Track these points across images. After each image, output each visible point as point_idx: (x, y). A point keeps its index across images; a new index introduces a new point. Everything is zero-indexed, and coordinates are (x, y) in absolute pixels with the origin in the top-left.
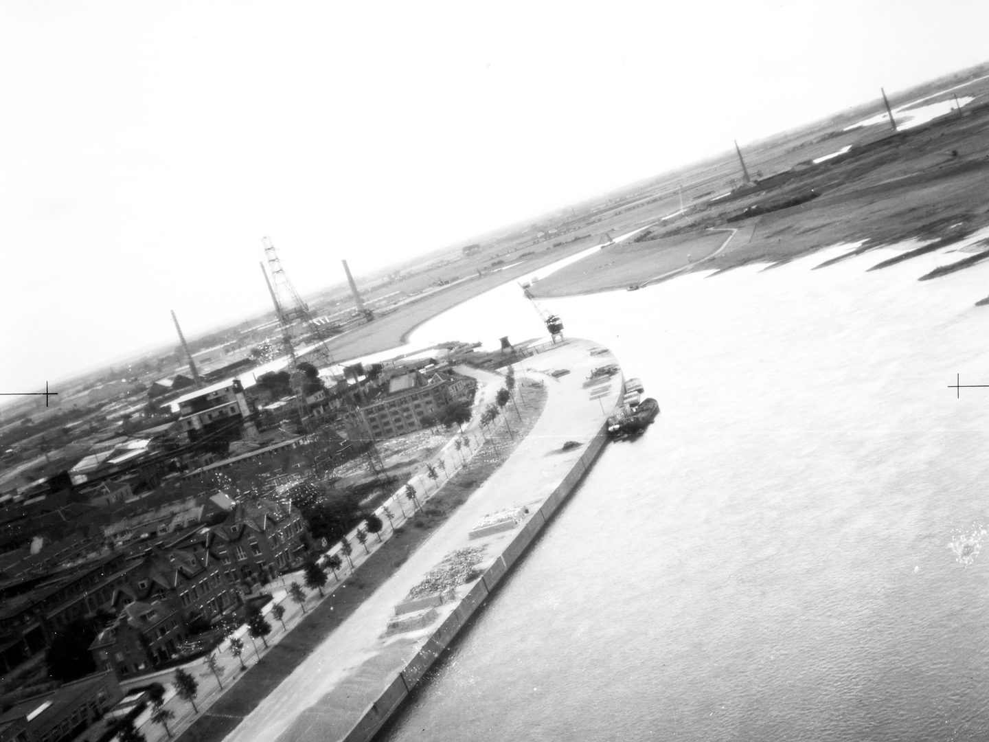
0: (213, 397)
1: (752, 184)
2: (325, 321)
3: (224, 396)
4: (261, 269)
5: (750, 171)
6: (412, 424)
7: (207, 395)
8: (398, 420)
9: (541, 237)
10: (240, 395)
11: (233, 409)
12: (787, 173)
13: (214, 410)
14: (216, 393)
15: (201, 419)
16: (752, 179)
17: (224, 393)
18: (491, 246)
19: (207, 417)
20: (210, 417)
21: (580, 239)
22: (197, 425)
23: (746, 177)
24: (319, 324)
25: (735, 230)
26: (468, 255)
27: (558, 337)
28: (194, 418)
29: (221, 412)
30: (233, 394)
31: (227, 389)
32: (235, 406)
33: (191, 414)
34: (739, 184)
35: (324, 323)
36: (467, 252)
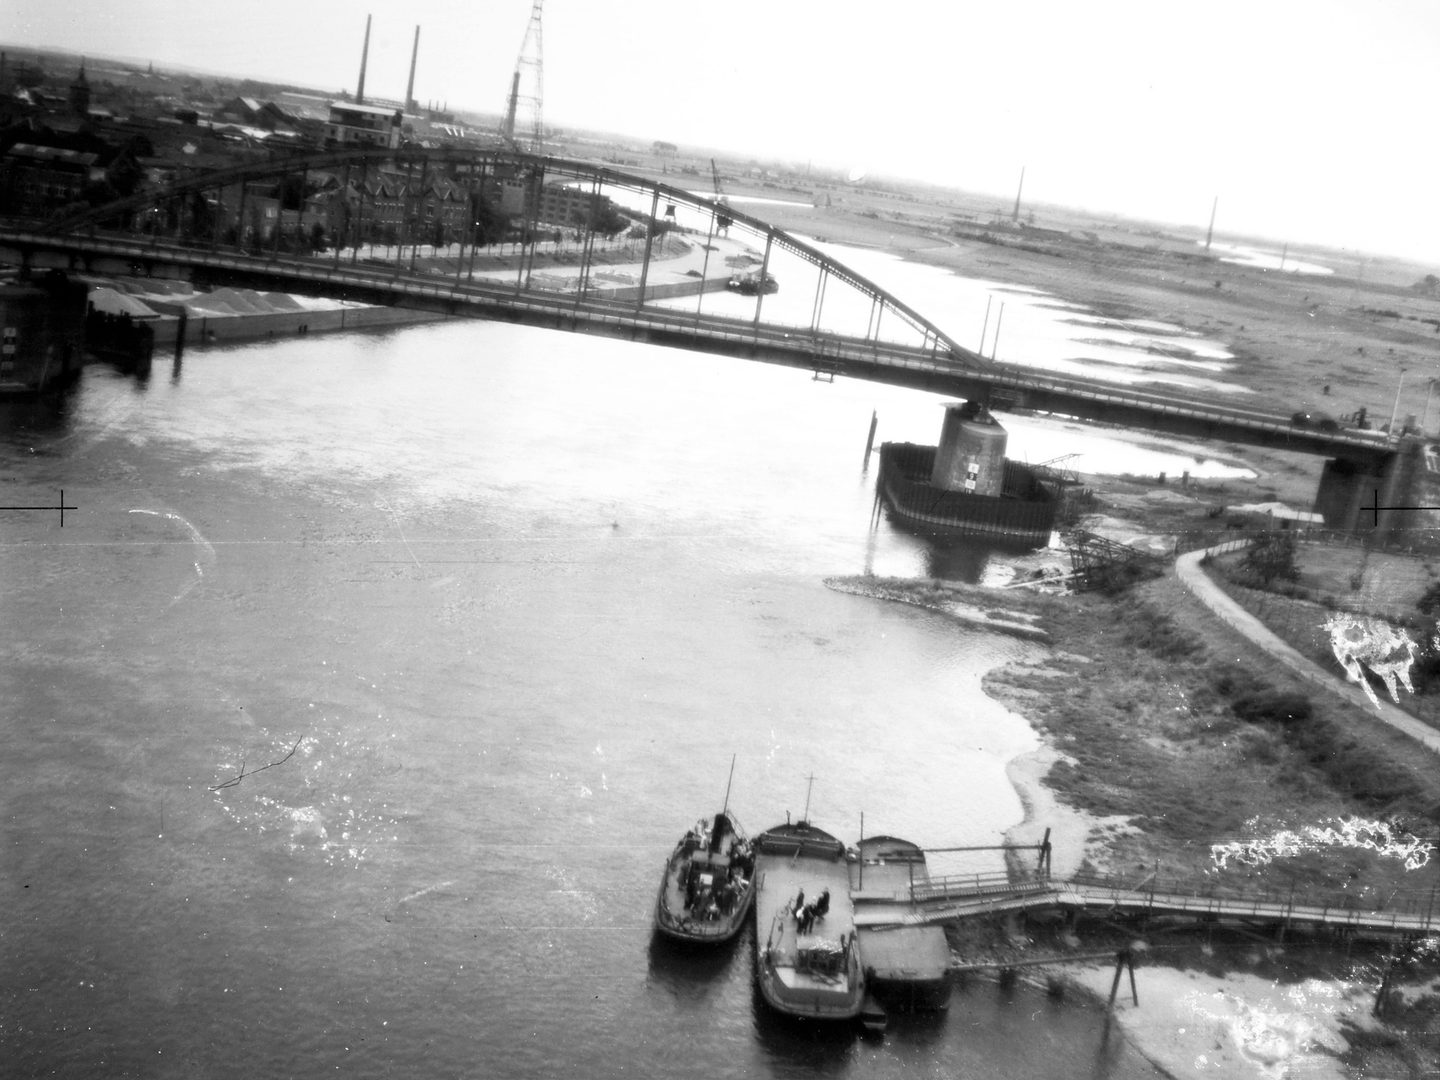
0: (369, 118)
1: (1016, 225)
2: (459, 133)
3: (381, 123)
4: (414, 33)
5: (1022, 212)
6: (563, 218)
7: (365, 114)
8: (552, 208)
9: (755, 174)
10: (396, 129)
11: (382, 139)
12: (1061, 234)
13: (363, 131)
14: (373, 115)
15: (346, 133)
16: (1020, 220)
17: (382, 120)
18: (690, 157)
19: (352, 134)
20: (356, 136)
21: (798, 191)
22: (340, 137)
23: (1015, 215)
24: (450, 133)
25: (957, 245)
26: (657, 153)
27: (722, 232)
28: (341, 129)
29: (369, 136)
30: (390, 126)
31: (386, 117)
32: (386, 138)
33: (338, 123)
34: (1005, 219)
35: (456, 134)
36: (658, 148)
